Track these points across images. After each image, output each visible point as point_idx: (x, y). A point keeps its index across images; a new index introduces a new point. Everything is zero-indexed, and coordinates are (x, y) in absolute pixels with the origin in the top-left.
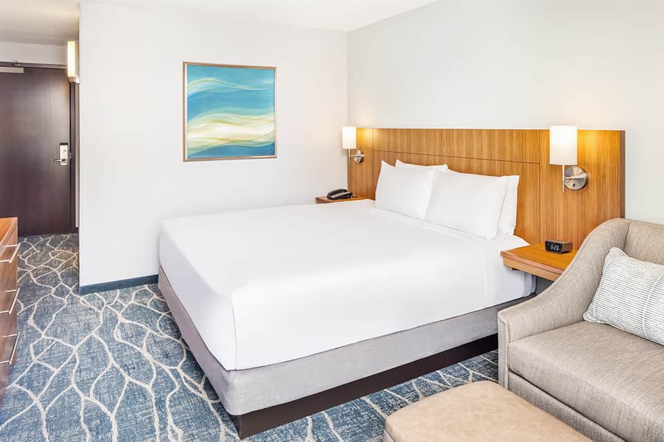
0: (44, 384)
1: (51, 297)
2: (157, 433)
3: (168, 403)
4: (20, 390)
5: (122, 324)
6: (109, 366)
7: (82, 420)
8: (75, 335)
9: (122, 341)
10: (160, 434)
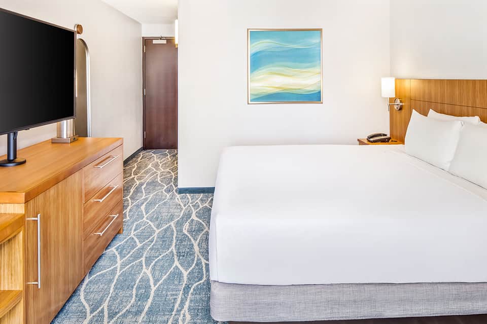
0: (129, 253)
1: (162, 192)
2: (174, 313)
3: (192, 290)
4: (114, 254)
5: (193, 220)
6: (170, 250)
7: (135, 287)
8: (162, 222)
9: (186, 233)
10: (175, 315)
